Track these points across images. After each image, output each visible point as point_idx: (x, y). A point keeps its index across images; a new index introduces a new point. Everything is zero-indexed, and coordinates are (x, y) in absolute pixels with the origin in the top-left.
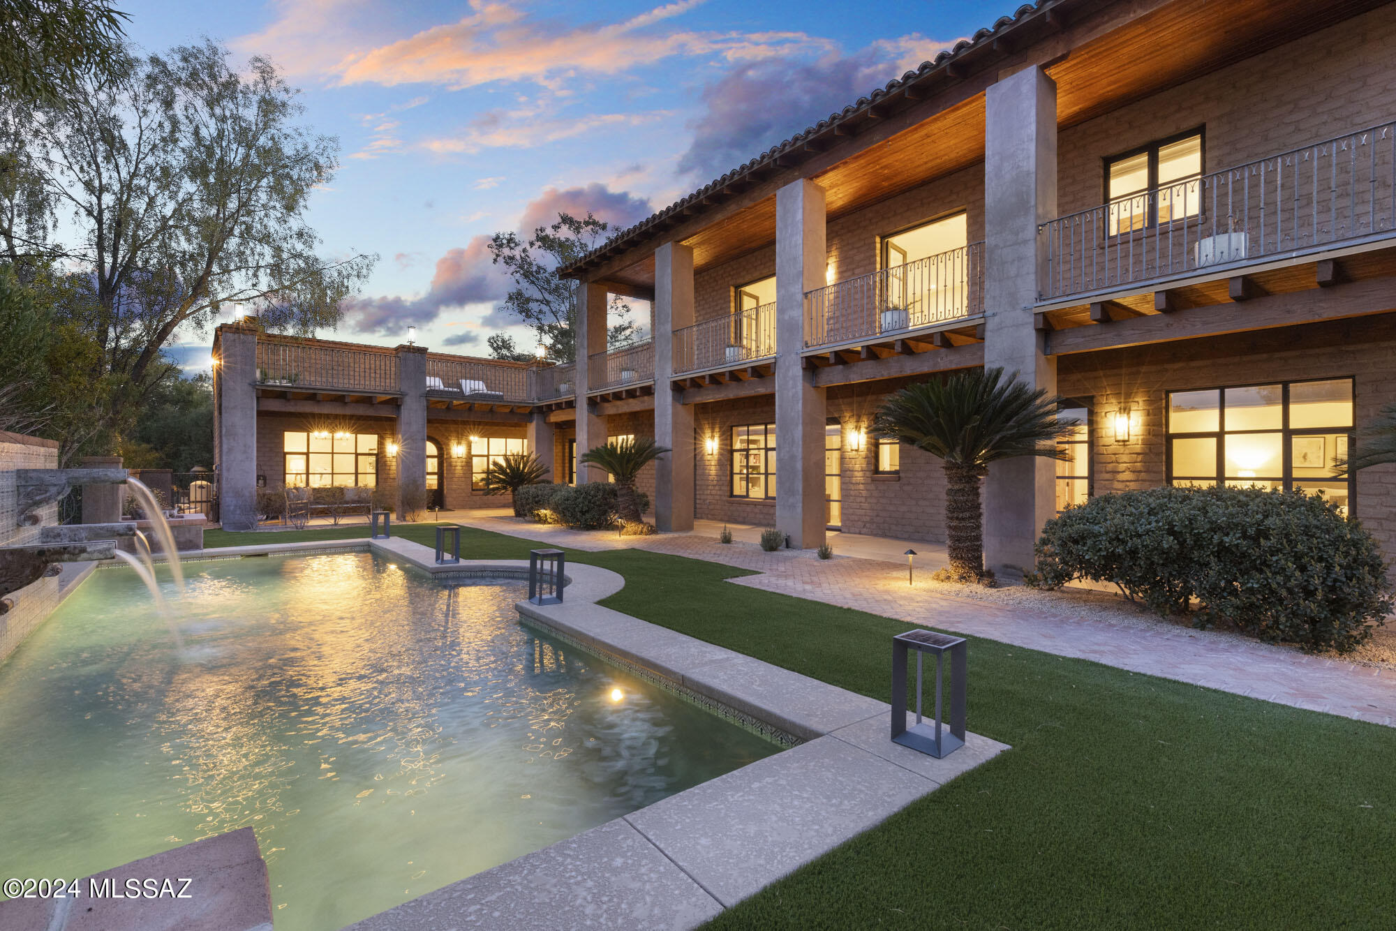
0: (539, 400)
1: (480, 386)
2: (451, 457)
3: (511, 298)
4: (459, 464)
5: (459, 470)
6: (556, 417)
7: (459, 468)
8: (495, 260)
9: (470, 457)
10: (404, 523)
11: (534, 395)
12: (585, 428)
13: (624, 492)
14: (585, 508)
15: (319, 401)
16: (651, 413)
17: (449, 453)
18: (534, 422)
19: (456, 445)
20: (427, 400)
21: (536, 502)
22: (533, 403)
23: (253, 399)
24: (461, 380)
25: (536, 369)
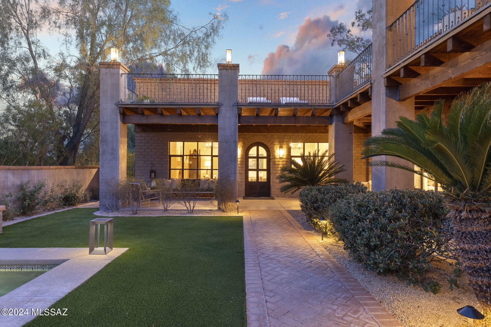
0: (338, 100)
4: (281, 163)
6: (353, 115)
7: (280, 166)
9: (290, 157)
11: (334, 98)
17: (273, 155)
18: (334, 124)
19: (278, 148)
20: (238, 108)
21: (315, 209)
22: (333, 106)
23: (117, 114)
24: (281, 98)
25: (336, 74)
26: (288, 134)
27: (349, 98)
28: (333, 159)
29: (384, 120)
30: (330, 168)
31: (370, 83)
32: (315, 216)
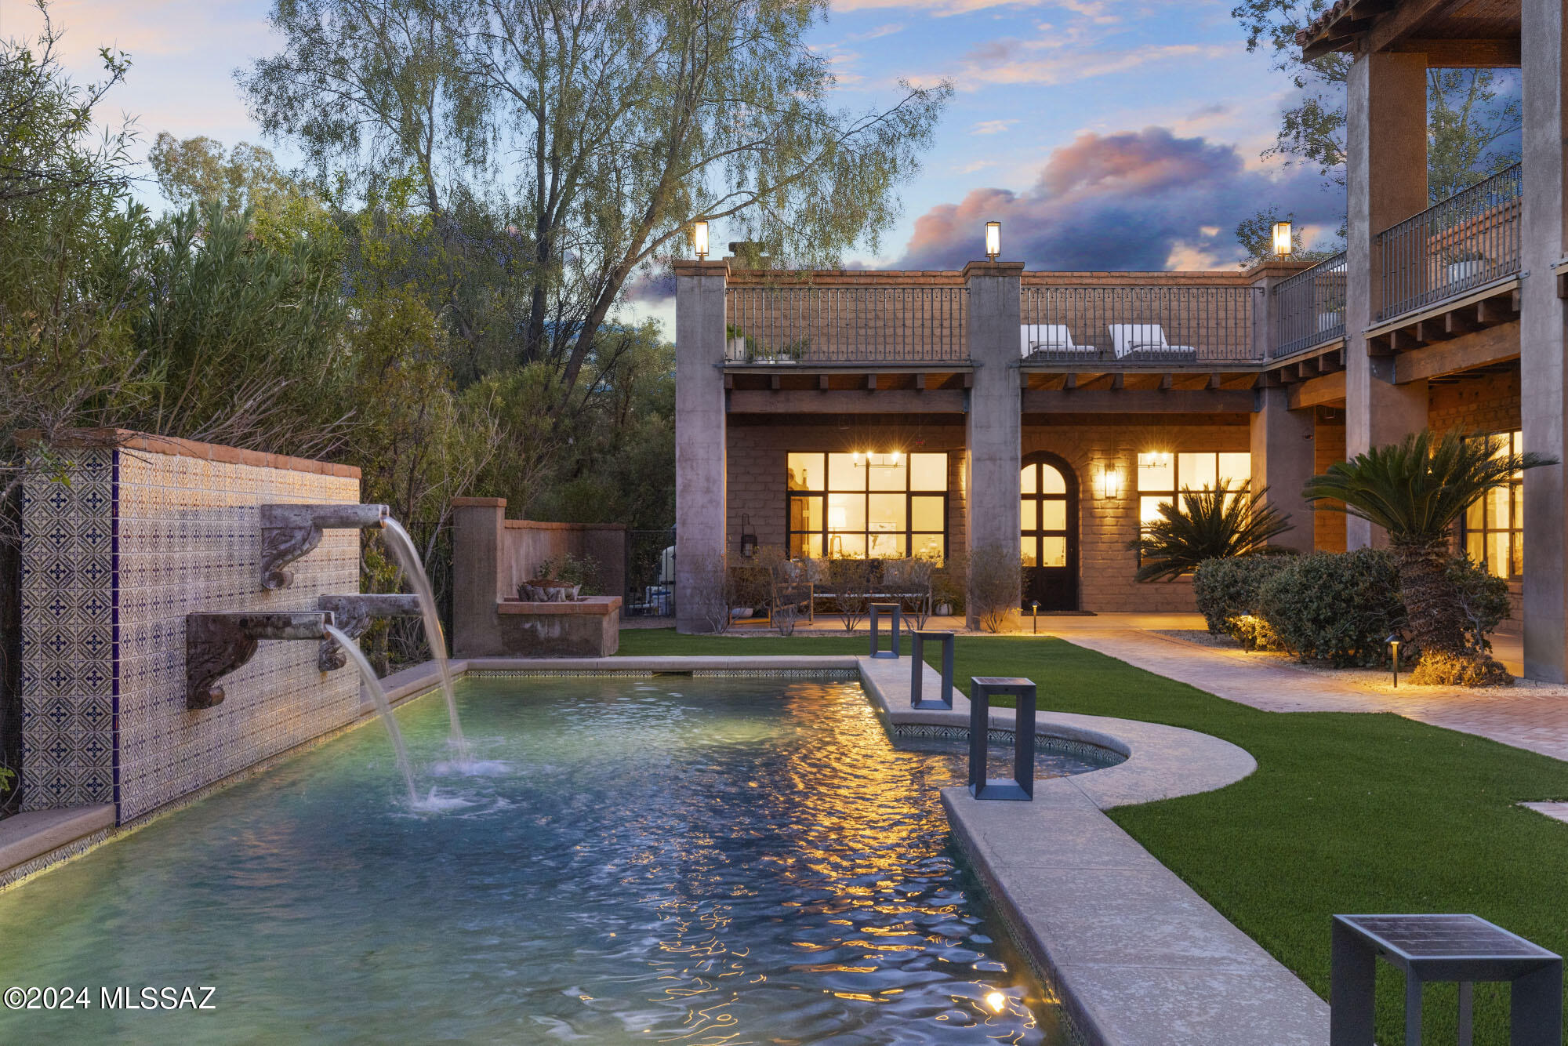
0: (1274, 355)
1: (1151, 336)
2: (1092, 498)
3: (1290, 124)
4: (1110, 512)
5: (1109, 523)
6: (1312, 395)
7: (1109, 521)
8: (1252, 43)
9: (1134, 496)
10: (979, 634)
11: (1263, 346)
12: (1366, 417)
13: (1415, 572)
14: (1326, 613)
15: (824, 391)
16: (1511, 368)
17: (1089, 492)
18: (1265, 411)
19: (1102, 470)
20: (1022, 374)
21: (1231, 597)
22: (1261, 366)
23: (719, 393)
24: (1111, 327)
25: (1268, 285)
26: (1131, 428)
27: (1302, 358)
28: (1263, 501)
29: (1368, 423)
30: (1257, 522)
31: (1341, 339)
32: (1232, 610)
